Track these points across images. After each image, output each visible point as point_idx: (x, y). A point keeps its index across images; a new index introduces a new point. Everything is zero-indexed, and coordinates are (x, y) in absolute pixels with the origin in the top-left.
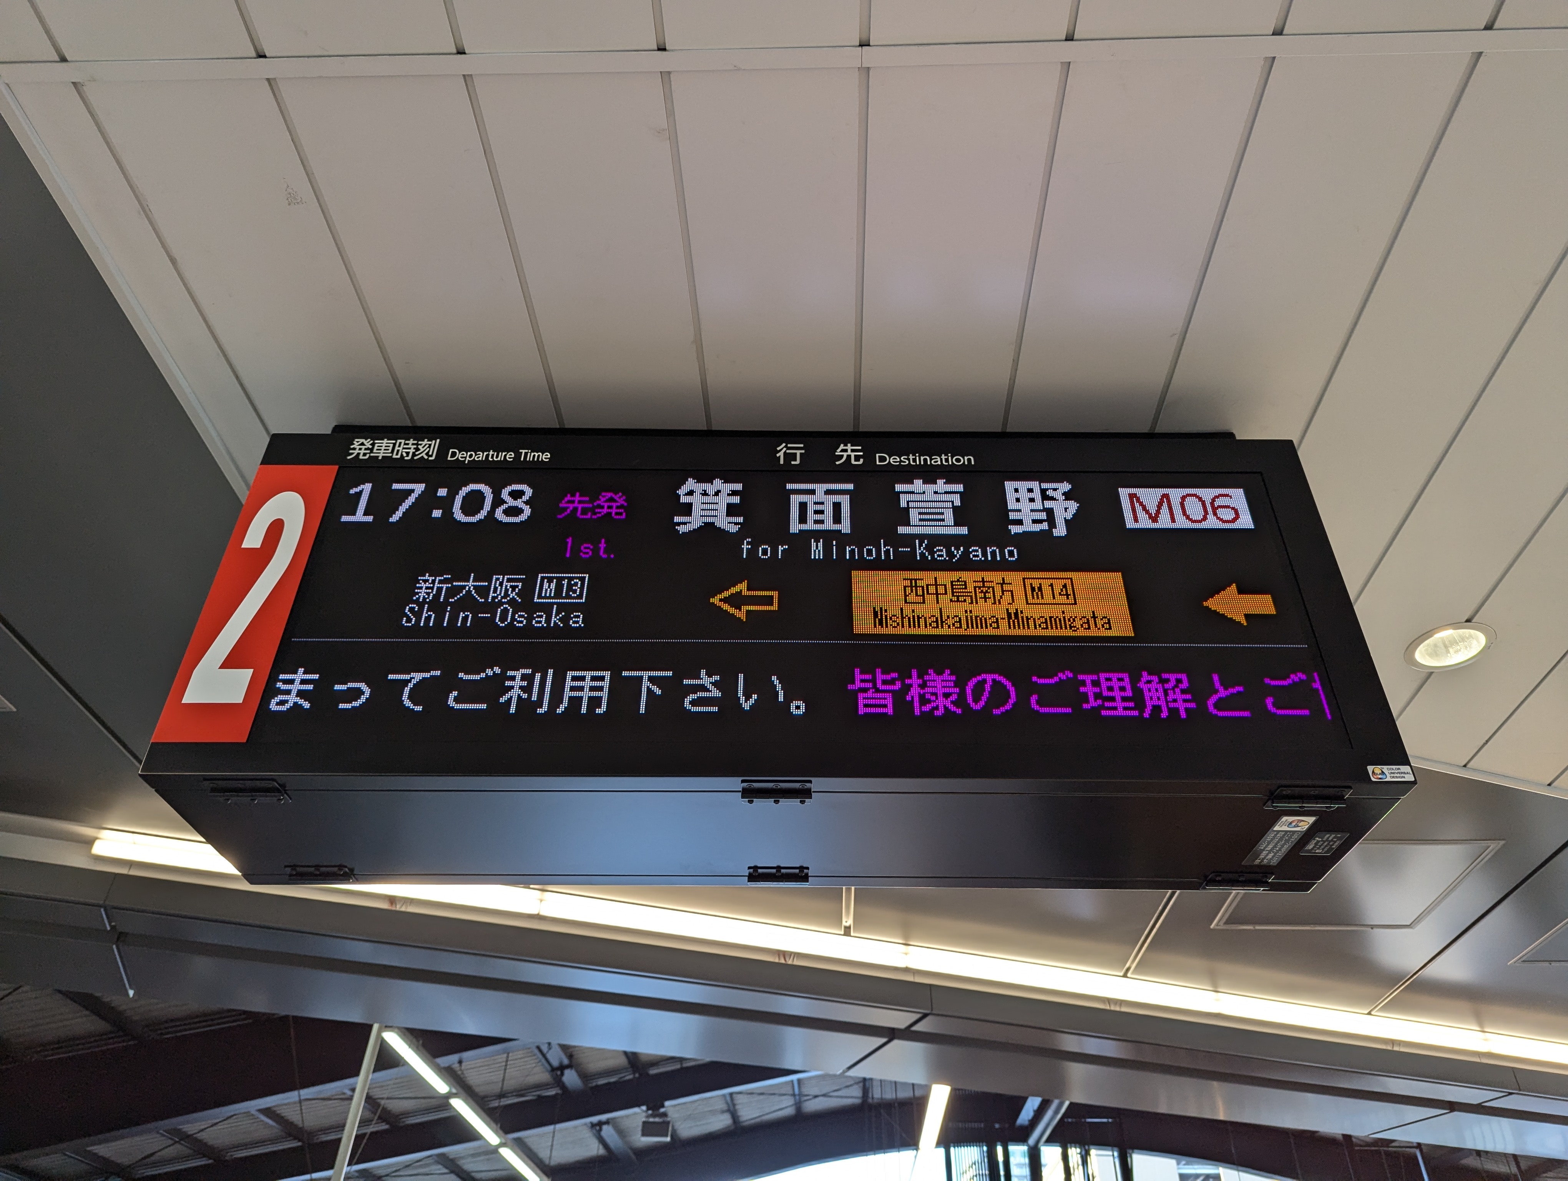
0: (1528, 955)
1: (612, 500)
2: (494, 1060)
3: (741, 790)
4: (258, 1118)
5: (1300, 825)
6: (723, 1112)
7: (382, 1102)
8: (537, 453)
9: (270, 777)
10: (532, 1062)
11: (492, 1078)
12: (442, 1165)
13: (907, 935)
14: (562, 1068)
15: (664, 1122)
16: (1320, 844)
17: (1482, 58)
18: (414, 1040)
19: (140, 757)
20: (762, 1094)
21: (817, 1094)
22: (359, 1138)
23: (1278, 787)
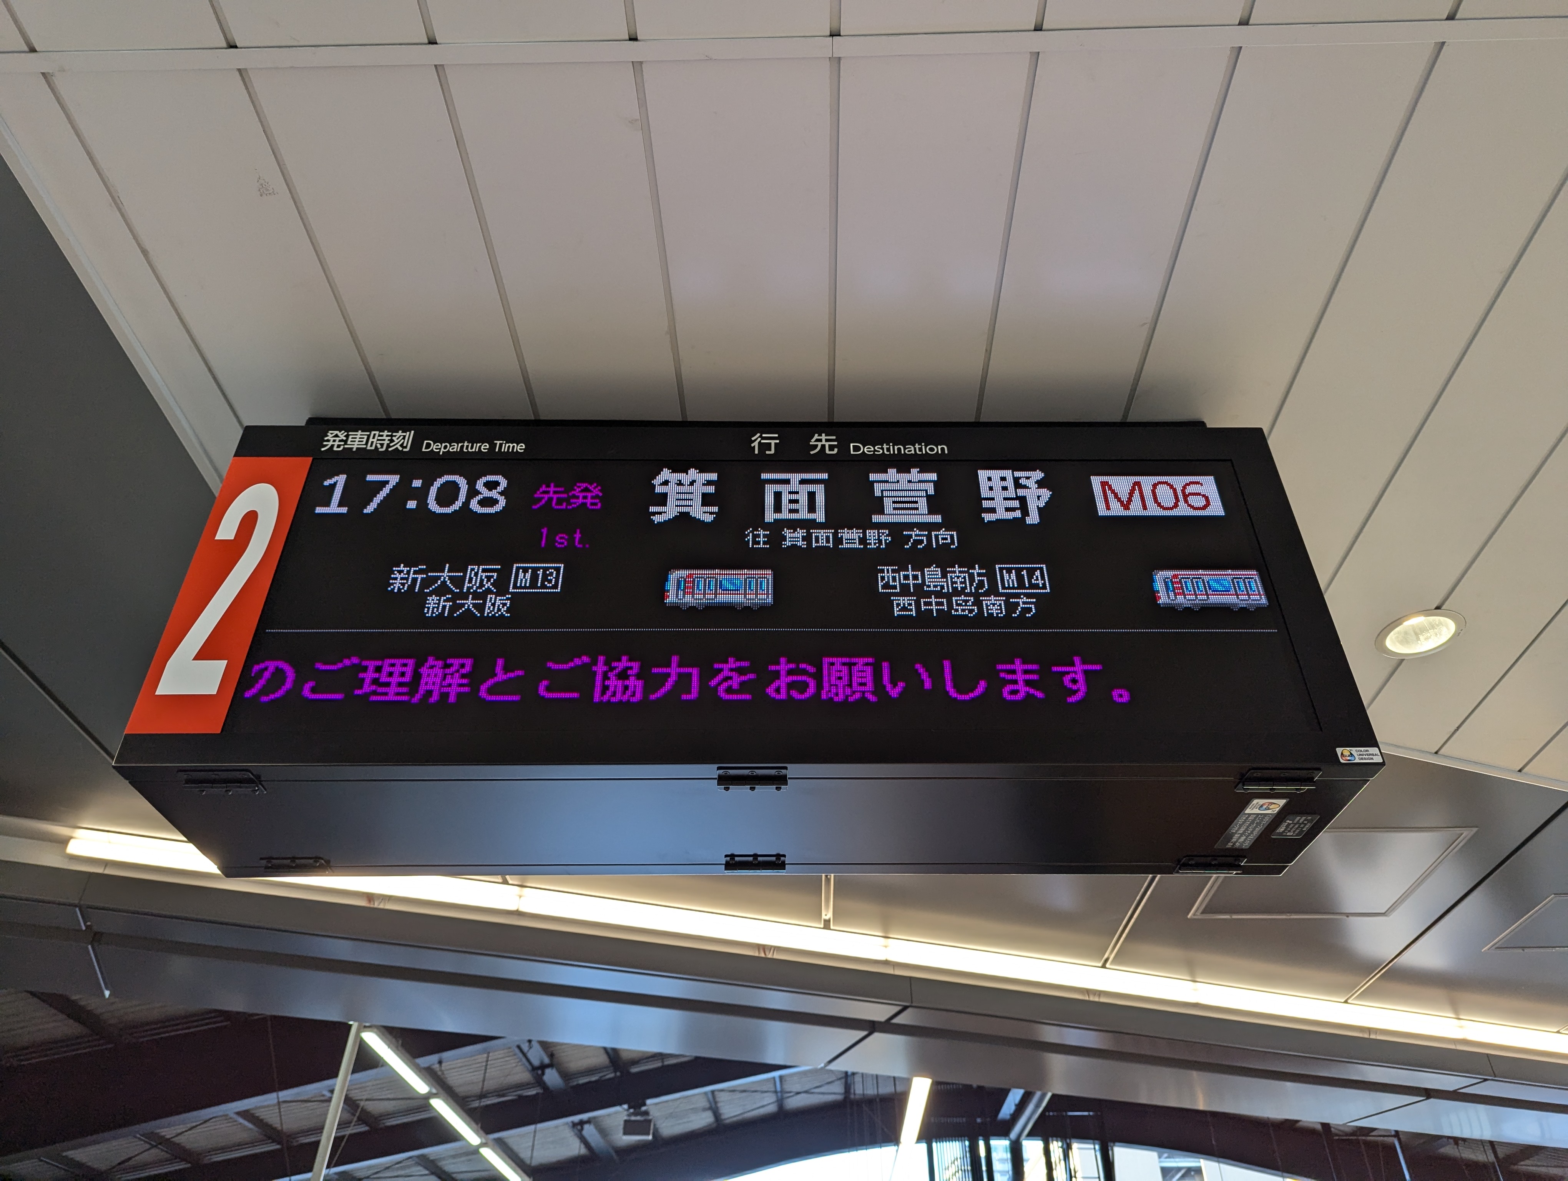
0: (1503, 940)
1: (586, 490)
2: (474, 1060)
3: (717, 777)
4: (236, 1121)
5: (1271, 807)
6: (705, 1110)
7: (362, 1103)
8: (512, 443)
9: (245, 768)
10: (512, 1061)
11: (473, 1078)
12: (422, 1166)
13: (887, 927)
14: (543, 1067)
15: (645, 1121)
16: (1291, 827)
17: (1444, 47)
18: (394, 1040)
19: (113, 753)
20: (744, 1091)
21: (799, 1090)
22: (337, 1140)
23: (1250, 770)
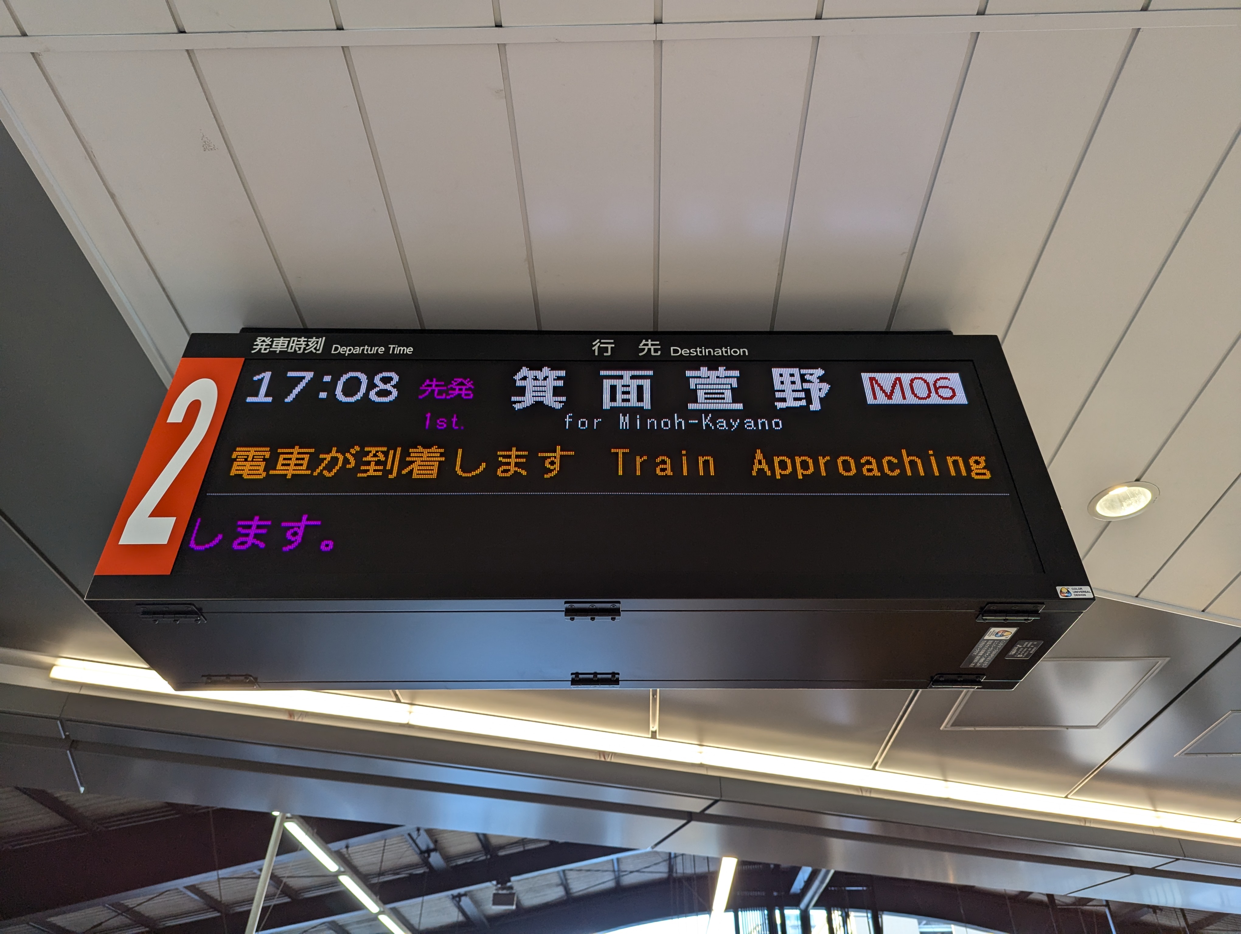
0: (1191, 748)
1: (462, 384)
2: (375, 845)
3: (564, 610)
4: (184, 894)
5: (1005, 634)
6: (558, 885)
7: (285, 880)
8: (403, 347)
9: (189, 602)
10: (405, 846)
11: (374, 859)
12: (332, 930)
13: (702, 737)
14: (429, 851)
15: (510, 894)
16: (1020, 650)
17: (1140, 33)
18: (310, 829)
19: (84, 593)
20: (589, 870)
21: (632, 870)
22: (265, 909)
23: (988, 603)
